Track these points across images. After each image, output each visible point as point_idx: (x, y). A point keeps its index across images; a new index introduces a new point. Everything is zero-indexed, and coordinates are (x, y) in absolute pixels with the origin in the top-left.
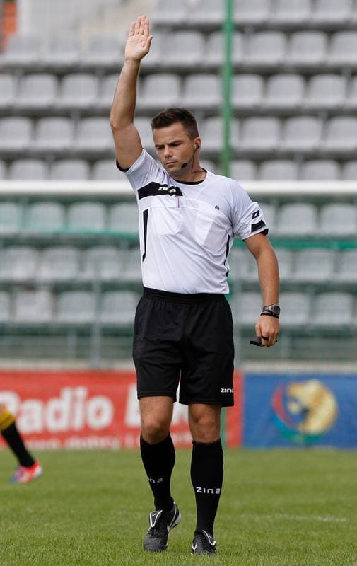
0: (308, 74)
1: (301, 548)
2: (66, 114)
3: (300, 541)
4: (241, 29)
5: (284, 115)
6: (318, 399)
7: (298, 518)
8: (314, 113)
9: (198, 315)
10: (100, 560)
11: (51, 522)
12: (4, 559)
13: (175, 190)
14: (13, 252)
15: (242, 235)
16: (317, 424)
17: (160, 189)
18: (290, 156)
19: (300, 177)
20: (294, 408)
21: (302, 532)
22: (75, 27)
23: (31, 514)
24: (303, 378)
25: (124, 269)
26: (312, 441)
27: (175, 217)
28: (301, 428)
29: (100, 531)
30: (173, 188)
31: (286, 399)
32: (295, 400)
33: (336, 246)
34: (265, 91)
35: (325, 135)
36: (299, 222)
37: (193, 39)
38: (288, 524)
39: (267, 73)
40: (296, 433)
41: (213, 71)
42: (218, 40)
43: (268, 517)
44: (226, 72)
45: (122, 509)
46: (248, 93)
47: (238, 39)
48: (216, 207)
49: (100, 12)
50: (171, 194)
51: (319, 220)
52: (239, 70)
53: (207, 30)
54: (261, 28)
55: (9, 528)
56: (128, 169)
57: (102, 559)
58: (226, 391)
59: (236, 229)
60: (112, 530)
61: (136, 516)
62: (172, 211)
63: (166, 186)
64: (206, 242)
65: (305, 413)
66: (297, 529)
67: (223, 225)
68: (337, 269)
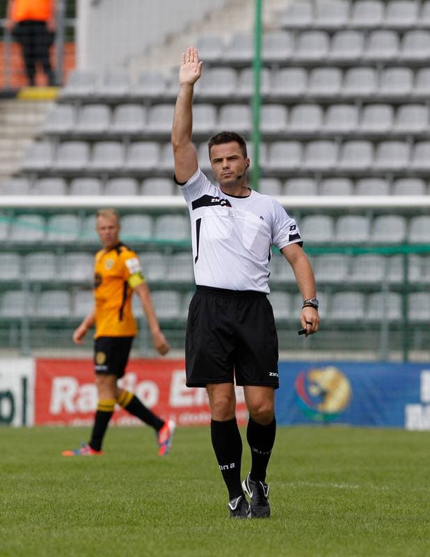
0: (325, 104)
1: (321, 511)
2: (118, 138)
3: (319, 505)
4: (268, 65)
5: (306, 140)
6: (335, 383)
7: (317, 485)
8: (331, 138)
9: (244, 309)
10: (147, 521)
11: (105, 488)
12: (65, 521)
13: (225, 202)
14: (73, 257)
15: (280, 245)
16: (334, 404)
17: (213, 200)
18: (310, 175)
19: (319, 192)
20: (314, 391)
21: (321, 497)
22: (126, 64)
23: (89, 482)
24: (322, 365)
25: (168, 272)
26: (329, 419)
27: (226, 224)
28: (320, 408)
29: (147, 497)
30: (223, 200)
31: (307, 382)
32: (315, 384)
33: (350, 251)
34: (289, 119)
35: (340, 156)
36: (318, 231)
37: (227, 74)
38: (308, 491)
39: (290, 103)
40: (316, 412)
41: (245, 101)
42: (248, 75)
43: (292, 484)
44: (255, 103)
45: (166, 478)
46: (274, 120)
47: (265, 74)
48: (261, 217)
49: (147, 51)
50: (222, 205)
51: (335, 228)
52: (267, 101)
53: (239, 67)
54: (286, 65)
55: (70, 494)
56: (185, 183)
57: (149, 520)
58: (274, 374)
59: (275, 239)
60: (158, 495)
61: (179, 483)
62: (224, 219)
63: (218, 198)
64: (252, 247)
65: (324, 395)
66: (317, 495)
67: (266, 232)
68: (350, 272)
